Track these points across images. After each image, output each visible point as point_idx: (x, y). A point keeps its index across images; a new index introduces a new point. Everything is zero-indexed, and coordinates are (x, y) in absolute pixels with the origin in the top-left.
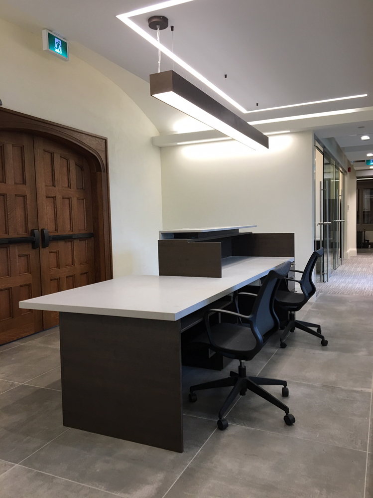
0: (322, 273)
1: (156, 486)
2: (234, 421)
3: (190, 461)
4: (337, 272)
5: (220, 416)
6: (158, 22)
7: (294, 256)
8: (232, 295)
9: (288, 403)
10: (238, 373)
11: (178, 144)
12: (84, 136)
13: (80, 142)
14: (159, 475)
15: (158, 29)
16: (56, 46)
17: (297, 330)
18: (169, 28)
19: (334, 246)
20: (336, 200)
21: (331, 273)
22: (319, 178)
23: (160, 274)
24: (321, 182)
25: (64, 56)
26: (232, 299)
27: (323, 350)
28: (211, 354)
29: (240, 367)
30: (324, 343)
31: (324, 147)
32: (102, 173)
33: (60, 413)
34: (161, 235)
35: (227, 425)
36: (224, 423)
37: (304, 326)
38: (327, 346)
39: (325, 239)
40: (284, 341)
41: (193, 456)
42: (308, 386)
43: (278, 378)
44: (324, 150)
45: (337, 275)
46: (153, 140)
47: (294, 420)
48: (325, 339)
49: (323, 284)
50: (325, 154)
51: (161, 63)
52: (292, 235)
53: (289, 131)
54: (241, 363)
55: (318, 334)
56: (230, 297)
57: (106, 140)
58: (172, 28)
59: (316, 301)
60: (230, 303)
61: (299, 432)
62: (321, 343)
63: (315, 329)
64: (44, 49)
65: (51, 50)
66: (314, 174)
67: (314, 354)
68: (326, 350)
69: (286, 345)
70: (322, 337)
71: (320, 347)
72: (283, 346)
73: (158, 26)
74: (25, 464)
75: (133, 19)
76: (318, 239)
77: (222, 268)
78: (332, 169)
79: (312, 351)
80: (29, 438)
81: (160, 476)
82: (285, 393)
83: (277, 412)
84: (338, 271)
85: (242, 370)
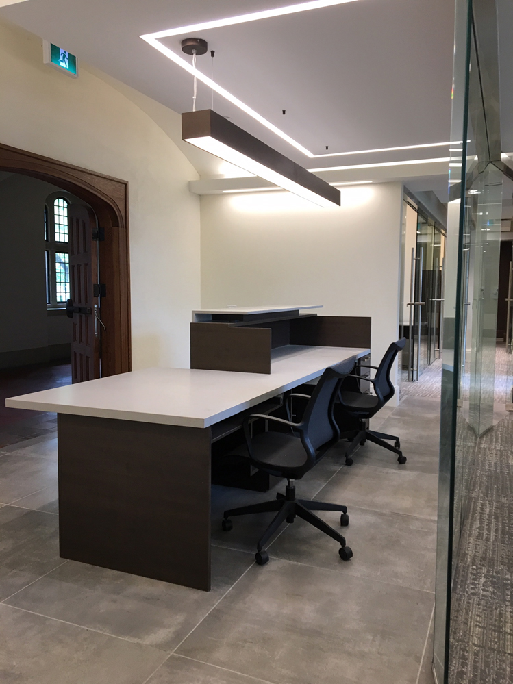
0: (410, 369)
1: (173, 629)
2: (277, 555)
3: (217, 601)
4: (431, 368)
5: (259, 548)
6: (194, 46)
7: (369, 347)
8: (282, 397)
9: (346, 534)
10: (285, 495)
11: (224, 192)
12: (97, 179)
13: (91, 187)
14: (178, 617)
15: (194, 55)
16: (61, 59)
17: (369, 443)
18: (208, 53)
19: (429, 334)
20: (434, 271)
21: (424, 368)
22: (411, 244)
23: (192, 367)
24: (413, 249)
25: (72, 72)
26: (282, 402)
27: (399, 468)
28: (254, 471)
29: (288, 488)
30: (402, 460)
31: (418, 203)
32: (120, 228)
33: (56, 542)
34: (194, 316)
35: (267, 559)
36: (263, 556)
37: (378, 438)
38: (406, 464)
39: (416, 324)
40: (351, 456)
41: (222, 595)
42: (375, 513)
43: (337, 503)
44: (418, 208)
45: (431, 372)
46: (190, 185)
47: (351, 554)
48: (404, 455)
49: (411, 383)
50: (420, 211)
51: (196, 99)
52: (369, 319)
53: (371, 182)
54: (289, 482)
55: (396, 449)
56: (279, 399)
57: (126, 185)
58: (213, 54)
59: (399, 405)
60: (279, 406)
61: (357, 569)
62: (398, 460)
63: (392, 443)
64: (45, 62)
65: (54, 63)
66: (402, 236)
67: (387, 473)
68: (405, 469)
69: (353, 462)
70: (400, 453)
71: (397, 465)
72: (349, 463)
73: (194, 51)
74: (10, 602)
75: (162, 40)
76: (406, 323)
77: (272, 361)
78: (430, 230)
79: (386, 470)
80: (15, 571)
81: (180, 618)
82: (344, 522)
83: (331, 545)
84: (433, 367)
85: (290, 491)
